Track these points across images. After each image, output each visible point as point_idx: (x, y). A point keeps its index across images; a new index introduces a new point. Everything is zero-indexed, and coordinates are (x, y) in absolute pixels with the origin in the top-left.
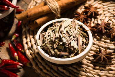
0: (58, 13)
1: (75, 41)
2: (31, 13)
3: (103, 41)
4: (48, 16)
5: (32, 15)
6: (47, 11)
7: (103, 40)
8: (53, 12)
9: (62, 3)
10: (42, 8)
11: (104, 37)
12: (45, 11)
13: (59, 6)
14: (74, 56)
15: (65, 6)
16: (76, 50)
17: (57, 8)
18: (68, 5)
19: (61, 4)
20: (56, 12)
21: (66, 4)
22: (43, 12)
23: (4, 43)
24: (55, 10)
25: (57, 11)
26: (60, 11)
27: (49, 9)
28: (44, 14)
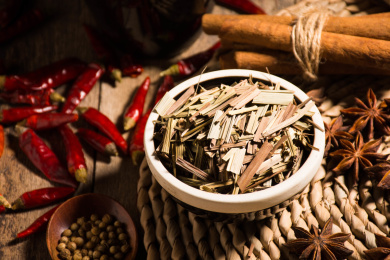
0: (309, 64)
1: (247, 154)
2: (233, 23)
3: (368, 211)
4: (278, 59)
5: (232, 31)
6: (279, 44)
7: (372, 207)
8: (296, 53)
9: (336, 43)
10: (270, 28)
11: (381, 201)
12: (273, 40)
13: (322, 45)
14: (213, 191)
15: (340, 55)
16: (233, 180)
17: (311, 49)
18: (352, 56)
19: (331, 46)
20: (303, 57)
21: (345, 50)
22: (267, 38)
23: (139, 70)
24: (301, 51)
25: (306, 56)
26: (318, 61)
27: (288, 39)
28: (269, 46)
